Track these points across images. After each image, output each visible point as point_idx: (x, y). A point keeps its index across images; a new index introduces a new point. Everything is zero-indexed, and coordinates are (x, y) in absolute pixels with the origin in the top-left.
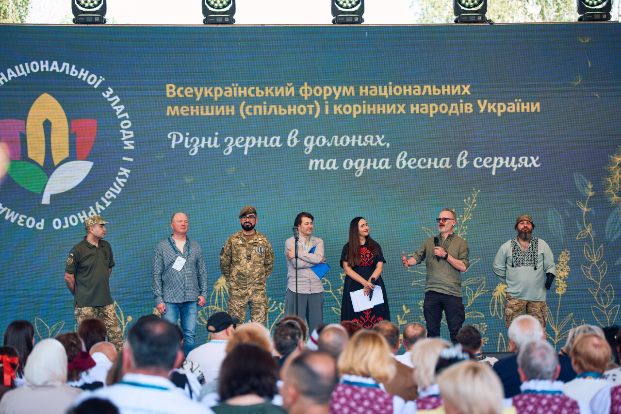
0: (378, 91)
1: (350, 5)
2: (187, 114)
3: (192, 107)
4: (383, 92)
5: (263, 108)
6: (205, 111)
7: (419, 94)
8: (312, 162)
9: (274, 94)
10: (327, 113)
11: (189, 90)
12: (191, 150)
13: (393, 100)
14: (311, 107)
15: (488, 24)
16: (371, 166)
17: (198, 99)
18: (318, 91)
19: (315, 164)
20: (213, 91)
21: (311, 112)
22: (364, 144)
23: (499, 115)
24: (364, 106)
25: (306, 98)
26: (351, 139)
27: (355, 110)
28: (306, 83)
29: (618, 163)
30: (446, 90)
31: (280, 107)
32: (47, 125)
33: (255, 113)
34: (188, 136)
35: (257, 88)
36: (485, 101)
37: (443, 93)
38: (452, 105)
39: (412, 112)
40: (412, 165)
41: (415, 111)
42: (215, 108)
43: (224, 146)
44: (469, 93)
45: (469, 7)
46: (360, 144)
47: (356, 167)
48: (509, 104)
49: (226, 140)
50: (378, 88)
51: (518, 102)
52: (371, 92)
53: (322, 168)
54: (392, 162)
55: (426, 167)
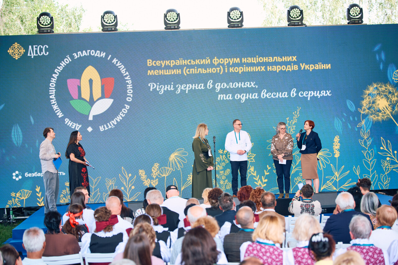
0: (251, 61)
1: (236, 18)
2: (158, 74)
3: (160, 71)
4: (254, 61)
5: (195, 69)
6: (166, 73)
7: (272, 61)
8: (219, 96)
9: (200, 63)
10: (226, 71)
11: (158, 62)
12: (160, 91)
13: (259, 64)
14: (218, 69)
15: (304, 26)
16: (249, 97)
17: (163, 66)
18: (222, 61)
19: (221, 97)
20: (170, 63)
21: (218, 72)
22: (245, 86)
23: (311, 70)
24: (245, 68)
25: (216, 65)
26: (238, 84)
27: (240, 70)
28: (216, 57)
29: (368, 94)
30: (285, 59)
31: (203, 69)
32: (91, 81)
33: (191, 73)
34: (158, 85)
35: (192, 60)
36: (304, 64)
37: (283, 61)
38: (288, 66)
39: (268, 70)
40: (269, 96)
41: (270, 69)
42: (171, 71)
43: (176, 89)
44: (296, 60)
45: (295, 18)
46: (243, 87)
47: (241, 98)
48: (315, 65)
49: (177, 86)
50: (251, 59)
51: (320, 64)
52: (248, 61)
53: (225, 99)
54: (259, 95)
55: (275, 97)
